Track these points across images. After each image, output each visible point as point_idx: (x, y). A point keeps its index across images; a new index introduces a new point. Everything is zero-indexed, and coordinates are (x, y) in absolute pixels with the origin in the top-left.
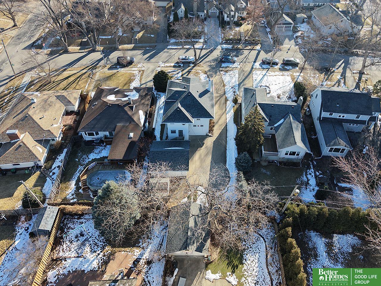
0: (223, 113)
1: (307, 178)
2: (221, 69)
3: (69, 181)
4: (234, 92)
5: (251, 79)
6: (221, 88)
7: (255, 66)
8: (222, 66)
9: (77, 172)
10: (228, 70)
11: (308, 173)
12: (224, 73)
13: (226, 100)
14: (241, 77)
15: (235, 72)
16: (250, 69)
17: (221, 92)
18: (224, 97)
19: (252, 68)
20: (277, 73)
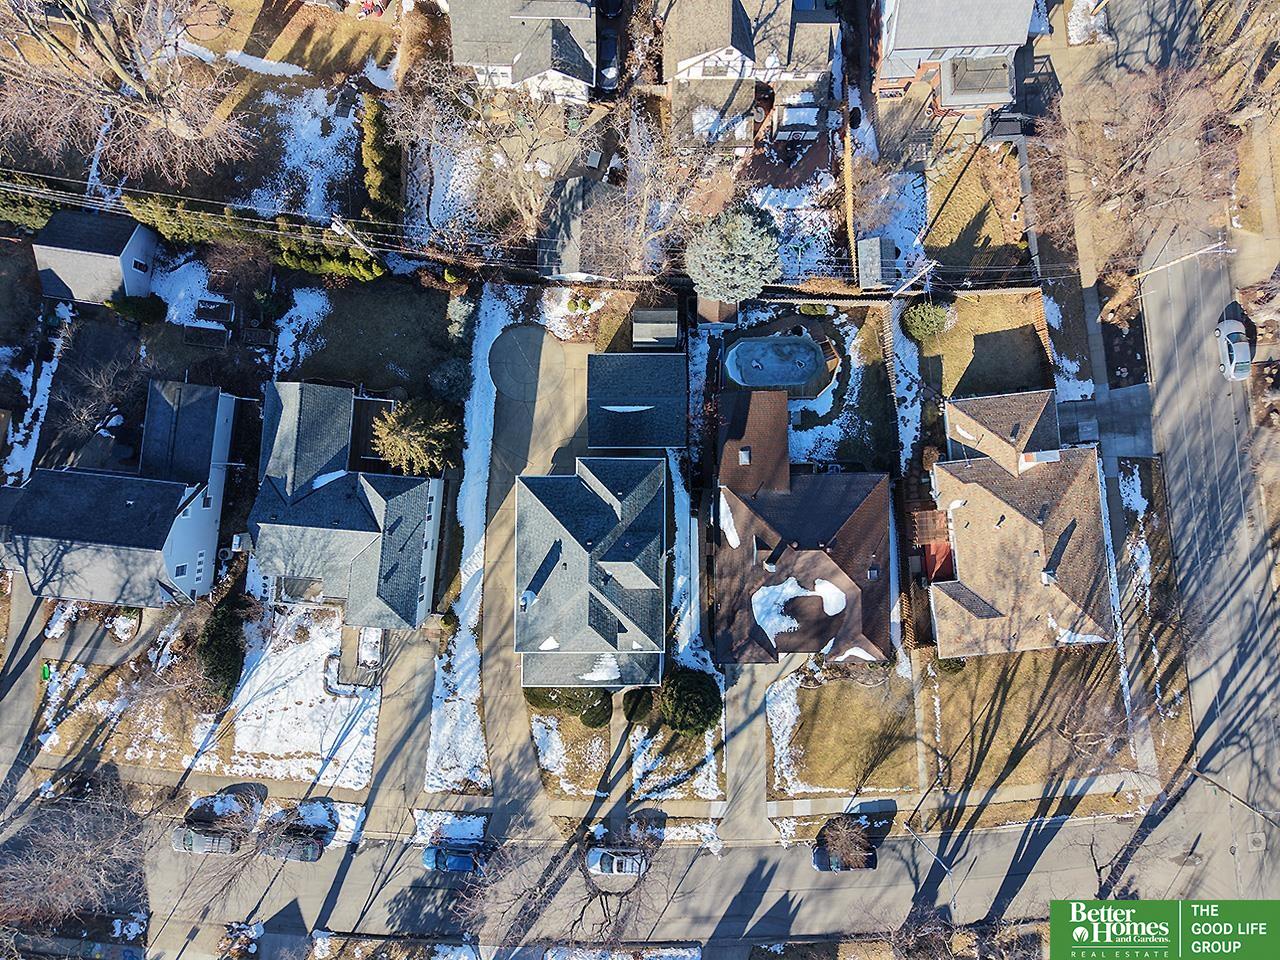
0: (493, 574)
1: (296, 350)
2: (487, 802)
3: (866, 367)
4: (448, 668)
5: (384, 735)
6: (494, 693)
7: (357, 816)
8: (483, 819)
9: (856, 390)
10: (462, 793)
11: (290, 362)
12: (478, 773)
13: (478, 631)
14: (415, 753)
15: (437, 783)
16: (378, 801)
17: (495, 667)
18: (485, 644)
19: (368, 805)
20: (279, 770)
